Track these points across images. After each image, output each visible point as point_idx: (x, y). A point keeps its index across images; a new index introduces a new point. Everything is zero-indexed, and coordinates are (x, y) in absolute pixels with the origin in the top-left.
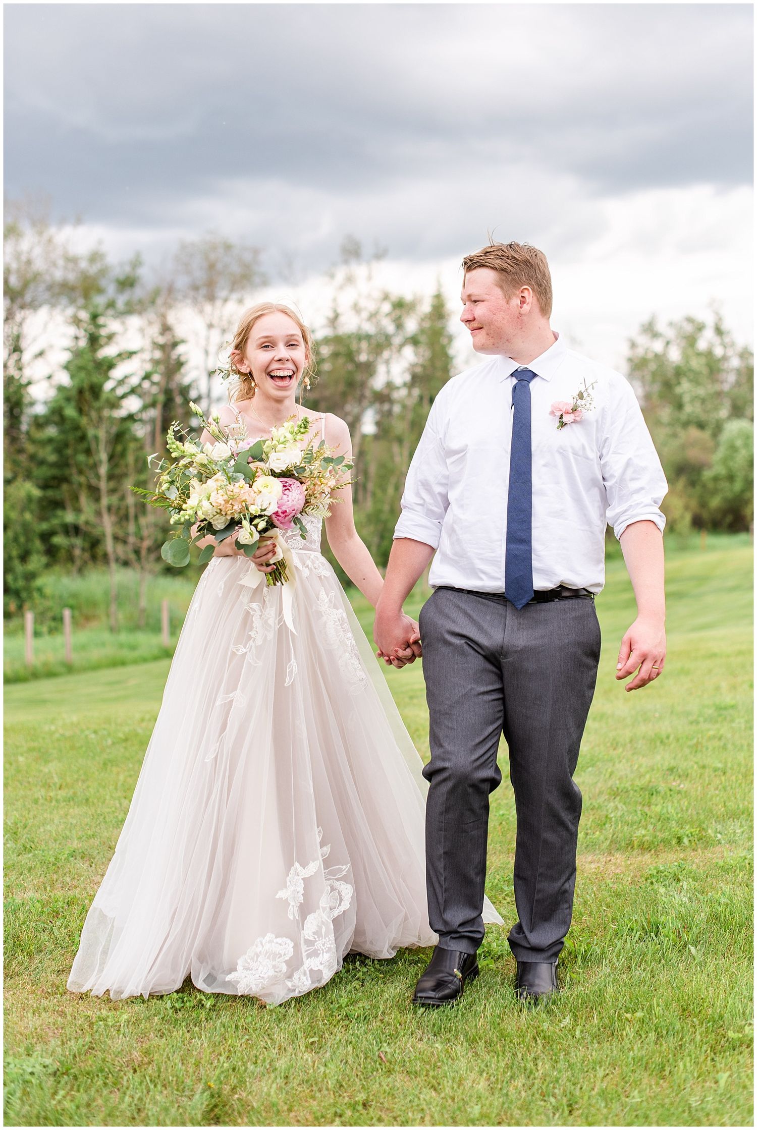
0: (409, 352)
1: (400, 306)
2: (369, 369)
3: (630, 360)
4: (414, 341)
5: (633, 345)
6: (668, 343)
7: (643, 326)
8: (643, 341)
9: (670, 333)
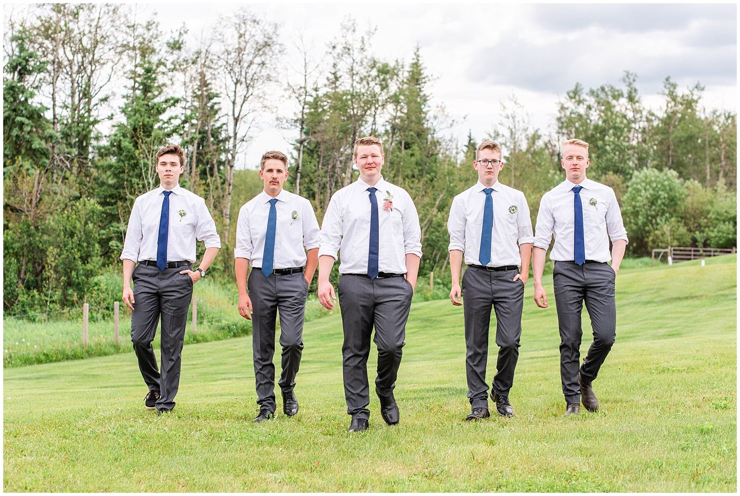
0: (390, 107)
1: (385, 71)
2: (359, 119)
3: (559, 119)
4: (395, 100)
5: (563, 108)
6: (589, 108)
7: (569, 92)
8: (570, 105)
9: (591, 100)
